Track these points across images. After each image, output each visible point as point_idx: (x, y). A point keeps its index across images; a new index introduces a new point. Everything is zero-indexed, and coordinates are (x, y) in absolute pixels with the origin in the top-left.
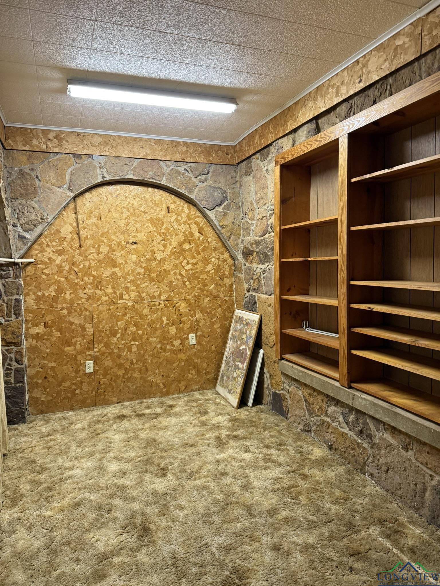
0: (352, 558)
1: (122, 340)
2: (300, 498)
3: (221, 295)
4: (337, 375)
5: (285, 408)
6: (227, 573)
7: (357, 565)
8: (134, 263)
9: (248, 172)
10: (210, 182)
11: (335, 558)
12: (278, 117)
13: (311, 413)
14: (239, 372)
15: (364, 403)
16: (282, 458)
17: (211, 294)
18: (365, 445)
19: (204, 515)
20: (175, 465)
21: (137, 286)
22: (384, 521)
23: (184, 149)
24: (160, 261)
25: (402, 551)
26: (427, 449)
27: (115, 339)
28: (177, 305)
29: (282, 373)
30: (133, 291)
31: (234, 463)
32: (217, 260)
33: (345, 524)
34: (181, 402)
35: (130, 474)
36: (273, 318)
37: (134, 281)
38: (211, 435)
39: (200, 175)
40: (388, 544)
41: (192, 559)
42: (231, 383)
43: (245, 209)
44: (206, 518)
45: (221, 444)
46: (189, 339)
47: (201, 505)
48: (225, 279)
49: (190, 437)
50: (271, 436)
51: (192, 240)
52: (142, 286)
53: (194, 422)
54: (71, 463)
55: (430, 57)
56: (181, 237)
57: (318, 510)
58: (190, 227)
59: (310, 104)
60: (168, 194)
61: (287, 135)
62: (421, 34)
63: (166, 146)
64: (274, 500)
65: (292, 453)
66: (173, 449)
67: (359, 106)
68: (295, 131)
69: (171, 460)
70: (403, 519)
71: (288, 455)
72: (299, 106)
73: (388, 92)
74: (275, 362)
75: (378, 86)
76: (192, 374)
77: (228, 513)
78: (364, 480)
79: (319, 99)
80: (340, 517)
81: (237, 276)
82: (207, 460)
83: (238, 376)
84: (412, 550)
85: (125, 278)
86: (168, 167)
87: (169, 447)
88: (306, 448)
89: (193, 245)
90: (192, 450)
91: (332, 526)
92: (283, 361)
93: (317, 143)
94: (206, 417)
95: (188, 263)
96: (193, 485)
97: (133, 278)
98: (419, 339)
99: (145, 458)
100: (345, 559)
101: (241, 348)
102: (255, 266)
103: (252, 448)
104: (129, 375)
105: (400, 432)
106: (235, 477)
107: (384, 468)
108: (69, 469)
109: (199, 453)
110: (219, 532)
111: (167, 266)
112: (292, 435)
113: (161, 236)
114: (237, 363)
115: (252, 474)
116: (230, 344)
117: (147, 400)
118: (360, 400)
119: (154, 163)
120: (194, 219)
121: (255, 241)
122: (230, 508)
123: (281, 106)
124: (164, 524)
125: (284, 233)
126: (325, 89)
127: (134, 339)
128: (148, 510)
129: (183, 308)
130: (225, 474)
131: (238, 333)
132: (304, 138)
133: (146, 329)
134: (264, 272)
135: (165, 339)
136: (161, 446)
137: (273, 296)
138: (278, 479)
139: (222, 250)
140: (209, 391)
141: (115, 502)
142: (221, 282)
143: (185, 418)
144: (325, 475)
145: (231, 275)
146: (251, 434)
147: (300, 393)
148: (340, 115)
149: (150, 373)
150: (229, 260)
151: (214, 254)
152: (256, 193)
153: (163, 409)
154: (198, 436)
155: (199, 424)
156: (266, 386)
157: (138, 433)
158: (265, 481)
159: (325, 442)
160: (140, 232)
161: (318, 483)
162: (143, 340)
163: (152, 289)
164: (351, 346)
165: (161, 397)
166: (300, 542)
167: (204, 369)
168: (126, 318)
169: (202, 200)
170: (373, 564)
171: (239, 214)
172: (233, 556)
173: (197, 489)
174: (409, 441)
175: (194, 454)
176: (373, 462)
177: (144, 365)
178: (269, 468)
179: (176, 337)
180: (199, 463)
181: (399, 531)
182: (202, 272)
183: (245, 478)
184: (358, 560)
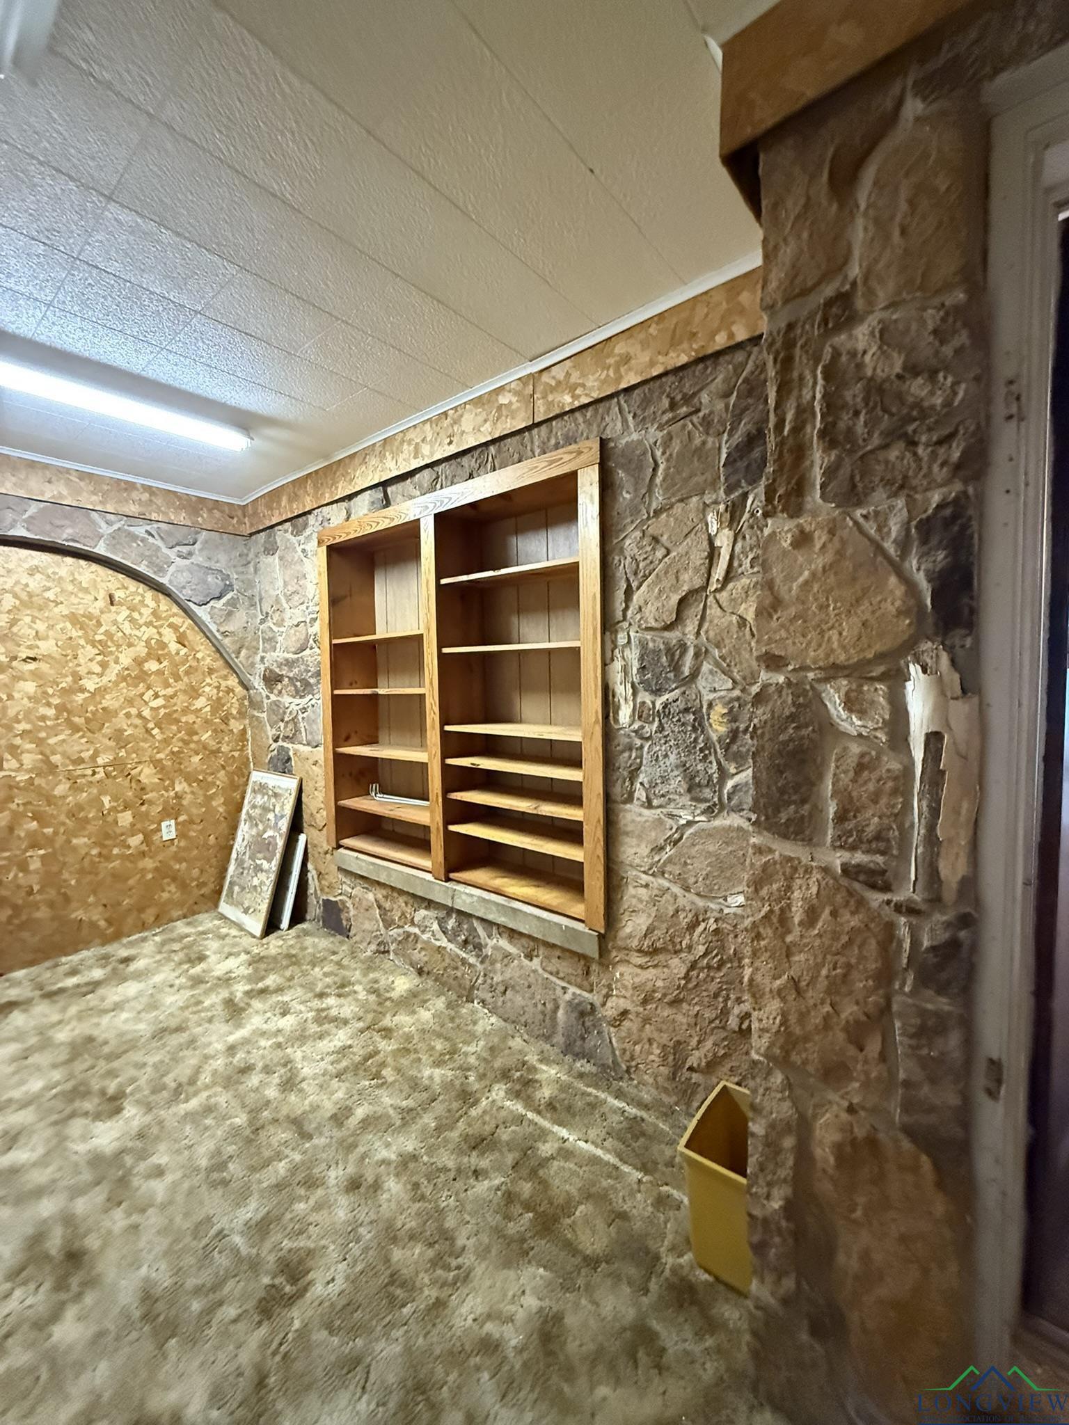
0: (474, 1153)
2: (384, 1073)
3: (225, 748)
4: (426, 863)
5: (344, 923)
6: (266, 1280)
7: (484, 1163)
8: (30, 698)
9: (271, 550)
10: (198, 559)
11: (451, 1164)
12: (321, 473)
13: (388, 924)
14: (262, 876)
15: (468, 900)
16: (347, 1009)
17: (205, 748)
18: (472, 960)
19: (211, 1170)
21: (40, 742)
22: (509, 1071)
23: (146, 496)
24: (93, 695)
25: (539, 1113)
26: (558, 953)
28: (133, 772)
29: (340, 869)
30: (29, 752)
31: (263, 1043)
32: (215, 691)
33: (458, 1097)
34: (149, 947)
36: (321, 784)
37: (30, 732)
38: (214, 1000)
39: (178, 544)
40: (518, 1107)
41: (191, 1282)
42: (249, 896)
43: (266, 607)
44: (215, 1176)
45: (234, 1011)
47: (201, 1150)
48: (232, 722)
49: (172, 1014)
50: (326, 975)
52: (52, 741)
53: (177, 982)
55: (544, 428)
56: (141, 650)
57: (415, 1085)
58: (159, 633)
59: (373, 461)
60: (111, 572)
61: (337, 501)
62: (532, 396)
63: (106, 488)
65: (362, 995)
66: (134, 1047)
67: (449, 479)
68: (350, 497)
69: (132, 1072)
70: (532, 1059)
71: (357, 1000)
72: (357, 461)
73: (489, 465)
74: (326, 853)
75: (476, 454)
76: (170, 892)
78: (473, 1012)
79: (388, 457)
80: (447, 1086)
81: (254, 716)
83: (262, 883)
84: (551, 1106)
85: (9, 728)
86: (109, 523)
87: (125, 1047)
88: (383, 982)
89: (165, 663)
90: (175, 1040)
91: (439, 1108)
92: (341, 850)
93: (387, 521)
94: (203, 966)
95: (156, 696)
96: (183, 1113)
97: (28, 727)
98: (540, 803)
99: (69, 1086)
100: (466, 1159)
102: (286, 700)
103: (295, 1006)
104: (24, 917)
105: (521, 934)
106: (267, 1070)
107: (501, 988)
109: (192, 1043)
110: (242, 1196)
112: (359, 965)
113: (94, 646)
114: (258, 862)
115: (298, 1055)
116: (244, 832)
117: (70, 958)
118: (464, 897)
119: (78, 513)
120: (166, 619)
121: (287, 660)
122: (262, 1134)
123: (326, 457)
124: (119, 1227)
125: (336, 650)
126: (396, 444)
127: (34, 845)
128: (81, 1206)
129: (148, 777)
130: (246, 1070)
131: (258, 811)
132: (366, 511)
133: (64, 824)
134: (304, 710)
135: (108, 837)
136: (106, 1049)
137: (321, 749)
138: (344, 1050)
139: (225, 672)
140: (206, 915)
142: (223, 727)
143: (158, 979)
144: (418, 1020)
145: (242, 714)
146: (291, 978)
147: (371, 896)
148: (421, 487)
149: (74, 905)
150: (239, 689)
151: (208, 680)
152: (286, 584)
153: (109, 968)
154: (187, 1007)
155: (190, 983)
156: (311, 891)
157: (51, 1033)
158: (322, 1059)
159: (412, 965)
160: (46, 638)
161: (408, 1038)
162: (57, 845)
163: (79, 745)
164: (448, 821)
165: (103, 945)
166: (393, 1157)
167: (193, 879)
168: (13, 806)
169: (184, 587)
170: (505, 1149)
171: (255, 616)
172: (275, 1237)
173: (190, 1117)
174: (533, 945)
175: (181, 1048)
176: (485, 982)
177: (59, 893)
178: (328, 1033)
179: (133, 831)
180: (193, 1061)
181: (530, 1080)
182: (186, 711)
183: (285, 1065)
184: (483, 1154)
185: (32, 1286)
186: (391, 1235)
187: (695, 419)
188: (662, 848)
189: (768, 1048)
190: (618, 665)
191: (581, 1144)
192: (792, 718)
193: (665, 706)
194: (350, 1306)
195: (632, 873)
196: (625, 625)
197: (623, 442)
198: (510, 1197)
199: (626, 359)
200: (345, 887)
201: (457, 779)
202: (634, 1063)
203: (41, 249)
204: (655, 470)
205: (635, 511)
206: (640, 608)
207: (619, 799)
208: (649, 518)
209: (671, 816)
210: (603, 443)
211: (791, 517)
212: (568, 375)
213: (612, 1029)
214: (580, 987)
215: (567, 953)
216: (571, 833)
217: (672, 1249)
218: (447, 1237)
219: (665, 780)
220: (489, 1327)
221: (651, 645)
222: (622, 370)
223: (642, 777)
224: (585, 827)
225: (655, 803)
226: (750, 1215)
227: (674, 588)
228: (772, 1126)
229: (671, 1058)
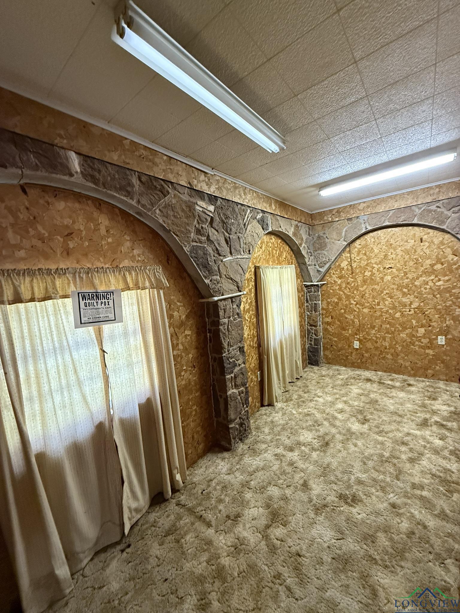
8: (389, 282)
20: (376, 422)
23: (437, 190)
24: (412, 280)
27: (374, 331)
30: (388, 300)
37: (388, 294)
39: (453, 207)
46: (437, 339)
51: (445, 261)
53: (418, 401)
54: (321, 394)
56: (434, 260)
60: (421, 228)
63: (418, 194)
64: (427, 480)
76: (440, 367)
77: (382, 465)
82: (401, 429)
85: (382, 292)
86: (420, 209)
87: (382, 410)
89: (445, 265)
90: (396, 418)
95: (439, 280)
96: (375, 438)
99: (361, 409)
104: (383, 356)
106: (411, 449)
108: (319, 397)
109: (399, 423)
111: (417, 283)
113: (413, 261)
115: (428, 456)
117: (395, 375)
119: (407, 209)
120: (448, 244)
124: (338, 447)
127: (388, 333)
129: (433, 315)
130: (405, 444)
133: (398, 328)
135: (414, 336)
141: (325, 423)
149: (400, 358)
154: (411, 412)
155: (420, 405)
157: (371, 393)
158: (435, 465)
160: (395, 260)
162: (395, 335)
163: (404, 300)
166: (417, 517)
168: (382, 318)
173: (376, 441)
175: (395, 421)
177: (395, 352)
178: (450, 460)
179: (424, 336)
183: (419, 454)
185: (319, 442)
218: (402, 557)
220: (380, 589)
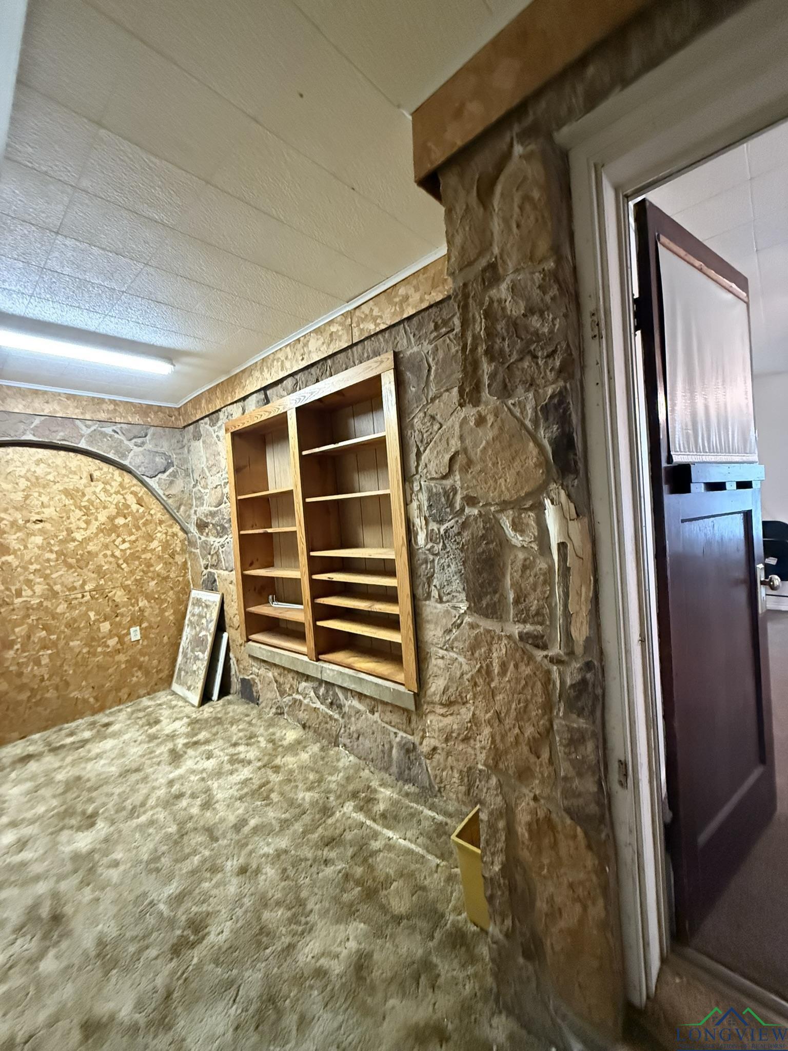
0: (326, 849)
1: (24, 651)
2: (272, 796)
3: (172, 575)
4: (304, 649)
5: (255, 694)
6: (178, 932)
7: (333, 855)
8: (39, 548)
9: (197, 436)
10: (149, 446)
11: (310, 855)
12: (225, 384)
13: (282, 693)
14: (199, 663)
15: (331, 674)
16: (252, 753)
17: (159, 575)
18: (336, 716)
19: (148, 862)
20: (110, 805)
21: (46, 577)
22: (358, 793)
23: (112, 407)
24: (81, 543)
25: (375, 821)
26: (390, 708)
28: (110, 595)
29: (250, 656)
30: (39, 583)
31: (192, 778)
32: (164, 536)
33: (320, 811)
34: (122, 716)
35: (35, 842)
36: (235, 597)
37: (39, 570)
38: (164, 749)
39: (135, 437)
40: (360, 817)
41: (129, 935)
42: (191, 677)
43: (196, 476)
44: (152, 866)
45: (176, 757)
46: (130, 634)
47: (145, 849)
48: (177, 556)
49: (134, 761)
50: (240, 731)
51: (128, 514)
52: (54, 576)
55: (360, 347)
56: (112, 510)
57: (292, 803)
58: (124, 498)
59: (257, 374)
60: (90, 459)
61: (236, 402)
62: (351, 325)
63: (85, 403)
64: (241, 809)
65: (263, 744)
66: (107, 783)
67: (304, 383)
69: (104, 799)
70: (375, 784)
71: (259, 747)
72: (246, 374)
73: (328, 373)
74: (241, 645)
75: (319, 366)
76: (138, 677)
77: (182, 847)
78: (338, 754)
79: (266, 370)
80: (314, 804)
81: (191, 552)
82: (156, 784)
83: (198, 668)
84: (383, 816)
85: (25, 568)
86: (88, 427)
87: (102, 782)
88: (278, 735)
89: (129, 519)
91: (307, 818)
92: (250, 643)
93: (267, 414)
94: (158, 727)
95: (124, 541)
97: (38, 567)
98: (375, 603)
100: (320, 853)
101: (201, 635)
102: (211, 539)
103: (217, 752)
104: (38, 697)
105: (366, 696)
107: (355, 735)
110: (170, 878)
111: (91, 547)
112: (263, 723)
113: (81, 510)
114: (197, 654)
116: (187, 632)
117: (70, 724)
118: (328, 672)
119: (67, 421)
120: (129, 488)
121: (210, 512)
122: (186, 838)
123: (228, 372)
125: (241, 504)
126: (270, 361)
127: (45, 647)
128: (64, 886)
129: (120, 597)
131: (196, 618)
132: (254, 408)
133: (64, 632)
134: (223, 546)
135: (93, 640)
136: (88, 785)
137: (234, 572)
138: (246, 782)
139: (171, 522)
140: (163, 693)
142: (171, 560)
143: (126, 737)
144: (299, 759)
145: (183, 551)
146: (215, 735)
147: (270, 674)
148: (287, 389)
149: (71, 688)
150: (181, 534)
151: (159, 528)
152: (207, 461)
153: (95, 731)
154: (144, 756)
155: (147, 739)
156: (233, 672)
157: (53, 775)
158: (231, 788)
159: (298, 721)
160: (49, 506)
161: (291, 772)
162: (60, 647)
163: (72, 578)
164: (316, 618)
165: (93, 714)
166: (271, 852)
167: (153, 668)
168: (30, 621)
169: (139, 466)
170: (348, 846)
171: (190, 482)
172: (187, 904)
173: (141, 828)
174: (375, 704)
175: (137, 782)
176: (345, 731)
177: (61, 680)
178: (237, 770)
179: (111, 635)
180: (145, 791)
181: (372, 799)
182: (145, 550)
183: (206, 792)
184: (332, 848)
185: (29, 937)
186: (264, 902)
187: (451, 335)
188: (451, 631)
189: (485, 761)
190: (415, 504)
191: (401, 841)
192: (483, 537)
193: (446, 531)
194: (232, 948)
195: (433, 649)
196: (418, 477)
197: (408, 353)
198: (347, 877)
199: (406, 298)
200: (254, 668)
201: (321, 589)
202: (442, 785)
203: (21, 265)
204: (429, 371)
205: (419, 399)
206: (426, 465)
207: (421, 597)
208: (428, 403)
209: (455, 608)
210: (396, 355)
211: (474, 406)
212: (372, 310)
213: (428, 761)
214: (405, 732)
215: (395, 708)
216: (392, 623)
217: (455, 909)
218: (302, 903)
219: (449, 583)
220: (322, 961)
221: (434, 490)
222: (404, 305)
223: (435, 582)
224: (401, 619)
225: (445, 599)
226: (483, 876)
227: (447, 450)
228: (491, 814)
229: (466, 780)
